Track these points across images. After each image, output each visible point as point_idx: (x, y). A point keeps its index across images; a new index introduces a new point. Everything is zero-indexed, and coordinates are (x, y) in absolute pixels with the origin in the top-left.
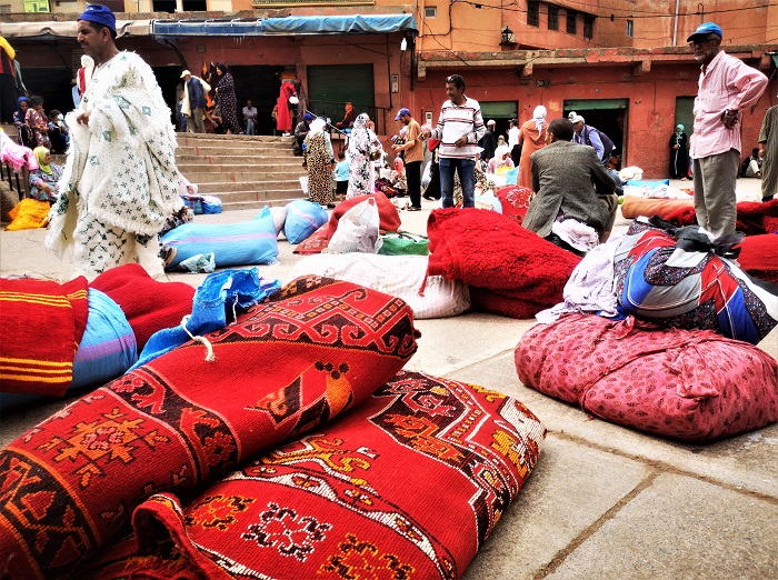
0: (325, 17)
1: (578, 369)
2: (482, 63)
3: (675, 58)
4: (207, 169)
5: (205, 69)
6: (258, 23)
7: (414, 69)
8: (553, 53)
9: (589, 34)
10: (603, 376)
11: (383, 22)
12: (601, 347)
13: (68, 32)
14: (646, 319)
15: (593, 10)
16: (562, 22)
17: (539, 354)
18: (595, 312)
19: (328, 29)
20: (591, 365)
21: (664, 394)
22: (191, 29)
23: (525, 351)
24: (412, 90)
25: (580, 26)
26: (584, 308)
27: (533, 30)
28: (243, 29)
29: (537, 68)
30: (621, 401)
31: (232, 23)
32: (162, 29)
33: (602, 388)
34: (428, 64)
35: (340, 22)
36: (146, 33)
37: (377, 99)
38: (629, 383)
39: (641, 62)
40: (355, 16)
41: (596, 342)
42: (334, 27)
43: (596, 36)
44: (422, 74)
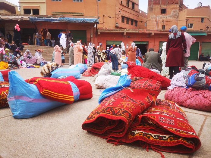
0: (75, 18)
1: (182, 98)
2: (114, 31)
3: (160, 32)
4: (46, 55)
5: (42, 30)
6: (58, 19)
7: (97, 32)
8: (131, 30)
9: (136, 25)
10: (188, 99)
11: (90, 20)
12: (186, 94)
13: (5, 18)
14: (194, 88)
15: (137, 20)
16: (130, 22)
17: (171, 96)
18: (181, 87)
19: (76, 21)
20: (185, 97)
21: (205, 102)
22: (40, 19)
23: (168, 95)
24: (96, 37)
25: (134, 23)
26: (179, 86)
27: (123, 24)
28: (54, 20)
29: (127, 33)
30: (194, 104)
31: (51, 18)
32: (32, 19)
33: (189, 101)
34: (101, 31)
35: (79, 20)
36: (27, 20)
37: (87, 39)
38: (195, 100)
39: (152, 33)
40: (83, 18)
41: (185, 93)
42: (78, 21)
43: (138, 26)
44: (99, 33)
